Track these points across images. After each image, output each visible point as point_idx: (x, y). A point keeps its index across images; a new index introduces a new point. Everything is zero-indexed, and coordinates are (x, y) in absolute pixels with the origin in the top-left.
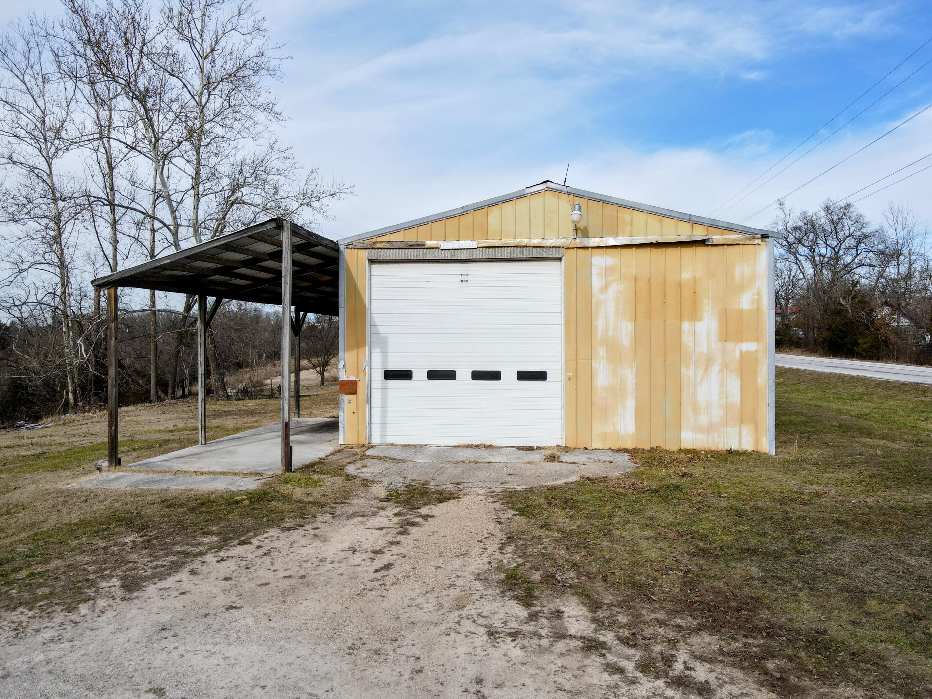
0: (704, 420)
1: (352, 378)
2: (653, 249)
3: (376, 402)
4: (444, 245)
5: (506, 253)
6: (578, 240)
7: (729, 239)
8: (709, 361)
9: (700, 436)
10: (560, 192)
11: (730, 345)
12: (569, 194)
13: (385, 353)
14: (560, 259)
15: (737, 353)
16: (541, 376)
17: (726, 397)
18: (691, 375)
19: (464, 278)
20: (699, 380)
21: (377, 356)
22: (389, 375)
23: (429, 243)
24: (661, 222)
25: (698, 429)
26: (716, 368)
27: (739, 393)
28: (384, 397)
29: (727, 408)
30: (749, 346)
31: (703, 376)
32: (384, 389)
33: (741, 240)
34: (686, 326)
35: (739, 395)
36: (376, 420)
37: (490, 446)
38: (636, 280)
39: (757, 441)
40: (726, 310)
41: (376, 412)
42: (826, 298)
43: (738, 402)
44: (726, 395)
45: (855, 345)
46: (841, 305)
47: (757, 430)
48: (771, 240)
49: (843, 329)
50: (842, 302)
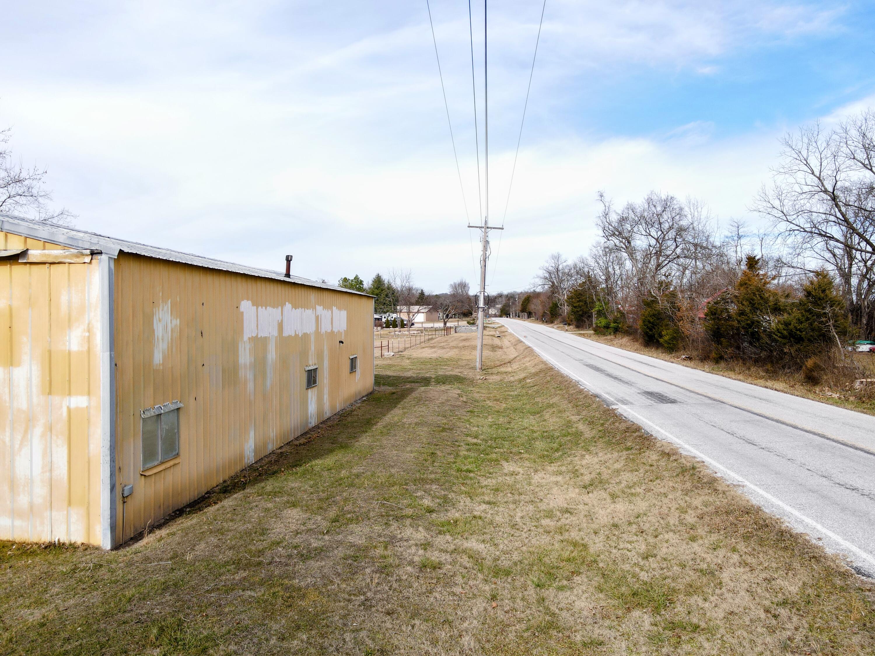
0: (23, 500)
7: (49, 255)
8: (30, 421)
9: (18, 523)
11: (56, 399)
15: (65, 410)
17: (51, 470)
18: (7, 440)
20: (17, 446)
25: (15, 513)
26: (38, 431)
27: (66, 464)
29: (51, 484)
30: (79, 401)
31: (21, 443)
33: (66, 257)
35: (66, 468)
39: (89, 529)
40: (50, 352)
43: (66, 477)
44: (50, 467)
45: (661, 336)
46: (652, 296)
47: (88, 514)
48: (104, 257)
49: (651, 320)
50: (653, 293)
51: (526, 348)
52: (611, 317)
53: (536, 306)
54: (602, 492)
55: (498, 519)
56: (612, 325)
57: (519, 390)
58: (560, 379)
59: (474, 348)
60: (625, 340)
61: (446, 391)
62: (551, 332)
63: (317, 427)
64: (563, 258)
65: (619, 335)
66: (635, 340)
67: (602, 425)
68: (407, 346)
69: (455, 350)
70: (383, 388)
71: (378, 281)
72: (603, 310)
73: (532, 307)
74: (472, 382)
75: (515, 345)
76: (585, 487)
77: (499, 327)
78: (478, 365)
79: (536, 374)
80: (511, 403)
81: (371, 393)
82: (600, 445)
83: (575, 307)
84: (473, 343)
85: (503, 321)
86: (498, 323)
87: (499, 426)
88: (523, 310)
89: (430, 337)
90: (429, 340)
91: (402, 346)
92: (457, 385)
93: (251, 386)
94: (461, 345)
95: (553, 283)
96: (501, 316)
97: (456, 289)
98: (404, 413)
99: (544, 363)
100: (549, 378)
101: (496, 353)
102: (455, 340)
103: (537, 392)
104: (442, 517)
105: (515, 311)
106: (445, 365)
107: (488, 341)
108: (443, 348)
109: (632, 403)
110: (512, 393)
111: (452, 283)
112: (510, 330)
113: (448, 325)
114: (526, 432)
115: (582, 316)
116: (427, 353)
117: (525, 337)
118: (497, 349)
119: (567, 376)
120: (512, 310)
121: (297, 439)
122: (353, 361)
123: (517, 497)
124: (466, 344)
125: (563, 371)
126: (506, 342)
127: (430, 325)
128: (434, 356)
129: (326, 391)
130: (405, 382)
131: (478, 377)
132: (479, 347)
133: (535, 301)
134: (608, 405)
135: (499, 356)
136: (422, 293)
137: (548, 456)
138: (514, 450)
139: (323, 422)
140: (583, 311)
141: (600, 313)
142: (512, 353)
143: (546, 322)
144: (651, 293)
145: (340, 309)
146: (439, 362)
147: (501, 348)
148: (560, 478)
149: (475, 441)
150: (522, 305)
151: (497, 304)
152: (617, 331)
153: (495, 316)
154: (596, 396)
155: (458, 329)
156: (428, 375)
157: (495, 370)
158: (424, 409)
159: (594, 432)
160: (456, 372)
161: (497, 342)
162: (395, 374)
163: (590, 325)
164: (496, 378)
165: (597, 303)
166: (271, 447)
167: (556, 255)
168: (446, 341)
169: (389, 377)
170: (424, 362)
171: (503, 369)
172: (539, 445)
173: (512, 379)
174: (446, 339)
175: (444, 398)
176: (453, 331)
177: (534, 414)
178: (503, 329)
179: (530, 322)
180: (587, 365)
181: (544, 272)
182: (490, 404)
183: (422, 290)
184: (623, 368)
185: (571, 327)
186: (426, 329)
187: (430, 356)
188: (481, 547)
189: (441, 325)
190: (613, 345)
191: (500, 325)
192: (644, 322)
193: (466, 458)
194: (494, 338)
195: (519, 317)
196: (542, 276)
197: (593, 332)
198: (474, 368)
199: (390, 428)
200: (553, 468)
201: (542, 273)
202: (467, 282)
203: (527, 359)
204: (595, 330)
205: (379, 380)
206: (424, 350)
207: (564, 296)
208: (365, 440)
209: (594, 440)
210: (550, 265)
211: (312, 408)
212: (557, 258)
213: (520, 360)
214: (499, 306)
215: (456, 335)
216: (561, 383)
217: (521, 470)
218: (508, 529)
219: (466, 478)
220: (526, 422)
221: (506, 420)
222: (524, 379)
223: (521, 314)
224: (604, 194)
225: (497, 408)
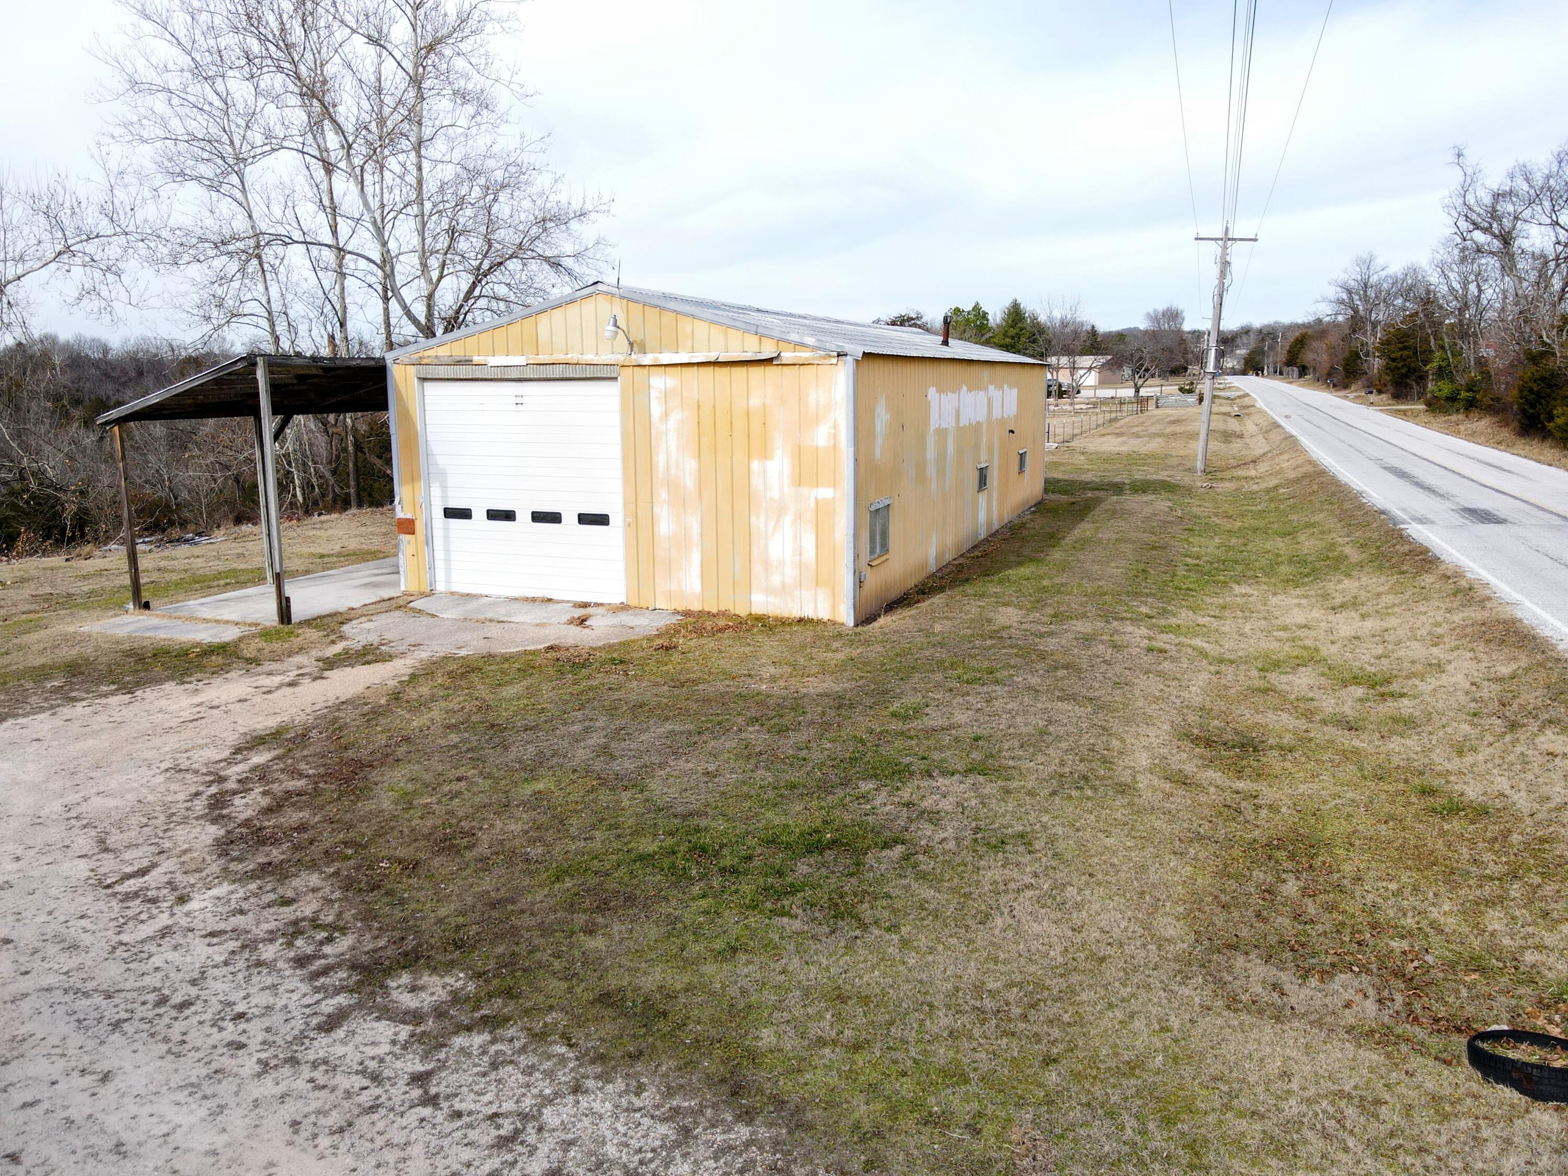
0: (776, 580)
1: (409, 516)
2: (717, 369)
3: (438, 544)
4: (493, 361)
5: (557, 372)
6: (633, 356)
7: (799, 357)
8: (781, 509)
9: (772, 600)
10: (613, 295)
11: (805, 490)
12: (622, 297)
13: (444, 487)
14: (615, 379)
15: (813, 500)
16: (601, 520)
17: (801, 554)
18: (762, 526)
19: (519, 400)
20: (771, 532)
21: (436, 491)
22: (450, 513)
23: (476, 359)
24: (726, 334)
25: (769, 591)
26: (789, 519)
27: (814, 548)
28: (447, 539)
29: (801, 566)
30: (825, 493)
31: (774, 529)
32: (446, 529)
33: (814, 359)
34: (755, 465)
35: (814, 552)
36: (440, 565)
37: (550, 600)
38: (699, 407)
39: (834, 608)
40: (799, 446)
41: (439, 555)
42: (1528, 330)
43: (814, 560)
44: (800, 551)
45: (1551, 418)
46: (1544, 344)
47: (834, 594)
48: (849, 359)
49: (1535, 389)
50: (1545, 338)
51: (1286, 438)
52: (1462, 380)
53: (1317, 355)
54: (1353, 613)
55: (1226, 629)
56: (1463, 394)
57: (1264, 505)
58: (1333, 488)
59: (1193, 436)
60: (1484, 424)
61: (1151, 503)
62: (1339, 408)
63: (986, 541)
64: (1380, 261)
65: (1475, 414)
66: (1504, 423)
67: (1378, 548)
68: (1077, 431)
69: (1160, 440)
70: (1052, 497)
71: (1015, 314)
72: (1449, 365)
73: (1308, 357)
74: (1189, 491)
75: (1267, 432)
76: (1333, 609)
77: (1240, 397)
78: (1199, 465)
79: (1297, 481)
80: (1250, 521)
81: (1040, 503)
82: (1367, 569)
83: (1394, 360)
84: (1190, 428)
85: (1249, 384)
86: (1238, 389)
87: (1229, 548)
88: (1290, 362)
89: (1113, 415)
90: (1111, 421)
91: (1069, 431)
92: (1164, 495)
93: (934, 485)
94: (1169, 430)
95: (1356, 311)
96: (1244, 373)
97: (1159, 323)
98: (1098, 528)
99: (1312, 463)
100: (1315, 487)
101: (1231, 446)
102: (1159, 421)
103: (1293, 507)
104: (1163, 622)
105: (1275, 363)
106: (1144, 464)
107: (1218, 424)
108: (1137, 436)
109: (1432, 522)
110: (1254, 508)
111: (1151, 311)
112: (1260, 404)
113: (1143, 392)
114: (1269, 556)
115: (1405, 376)
116: (1110, 445)
117: (1286, 417)
118: (1233, 439)
119: (1346, 484)
120: (1269, 361)
121: (968, 551)
122: (1022, 456)
123: (1247, 614)
124: (1178, 429)
125: (1340, 477)
126: (1250, 426)
127: (1108, 393)
128: (1124, 449)
129: (995, 495)
130: (1084, 489)
131: (1199, 484)
132: (1202, 436)
133: (1315, 344)
134: (1395, 525)
135: (1235, 451)
136: (1093, 332)
137: (1293, 581)
138: (1249, 573)
139: (992, 535)
140: (1409, 368)
141: (1441, 373)
142: (1259, 446)
143: (1334, 386)
144: (1541, 337)
145: (1010, 387)
146: (1133, 459)
147: (1241, 436)
148: (1304, 601)
149: (1197, 562)
150: (1289, 351)
151: (1238, 347)
152: (1471, 406)
153: (1234, 372)
154: (1382, 512)
155: (1161, 402)
156: (1118, 479)
157: (1227, 474)
158: (1123, 523)
159: (1364, 555)
160: (1162, 476)
161: (1233, 425)
162: (1066, 477)
163: (1421, 395)
164: (1229, 486)
165: (1438, 354)
166: (948, 557)
167: (1365, 256)
168: (1142, 423)
169: (1059, 481)
170: (1108, 459)
171: (1241, 473)
172: (1284, 569)
173: (1255, 487)
174: (1140, 420)
175: (1148, 511)
176: (1152, 405)
177: (1284, 535)
178: (1246, 401)
179: (1303, 386)
180: (1386, 468)
181: (1339, 289)
182: (1218, 522)
183: (1093, 327)
184: (1449, 473)
185: (1384, 397)
186: (1104, 401)
187: (1117, 449)
188: (1206, 645)
189: (1128, 393)
190: (1457, 434)
191: (1241, 393)
192: (1521, 391)
193: (1185, 577)
194: (1229, 419)
195: (1281, 373)
196: (1333, 297)
197: (1423, 407)
198: (1192, 470)
199: (1083, 544)
200: (1299, 591)
201: (1334, 292)
202: (1180, 308)
203: (1286, 456)
204: (1429, 404)
205: (1051, 486)
206: (1104, 439)
207: (1372, 339)
208: (1056, 555)
209: (1361, 565)
210: (1352, 276)
211: (982, 516)
212: (1367, 263)
213: (1272, 458)
214: (1242, 352)
215: (1158, 412)
216: (1333, 494)
217: (1256, 593)
218: (1236, 637)
219: (1186, 595)
220: (1269, 545)
221: (1241, 541)
222: (1276, 488)
223: (1285, 369)
224: (1465, 152)
225: (1229, 527)
